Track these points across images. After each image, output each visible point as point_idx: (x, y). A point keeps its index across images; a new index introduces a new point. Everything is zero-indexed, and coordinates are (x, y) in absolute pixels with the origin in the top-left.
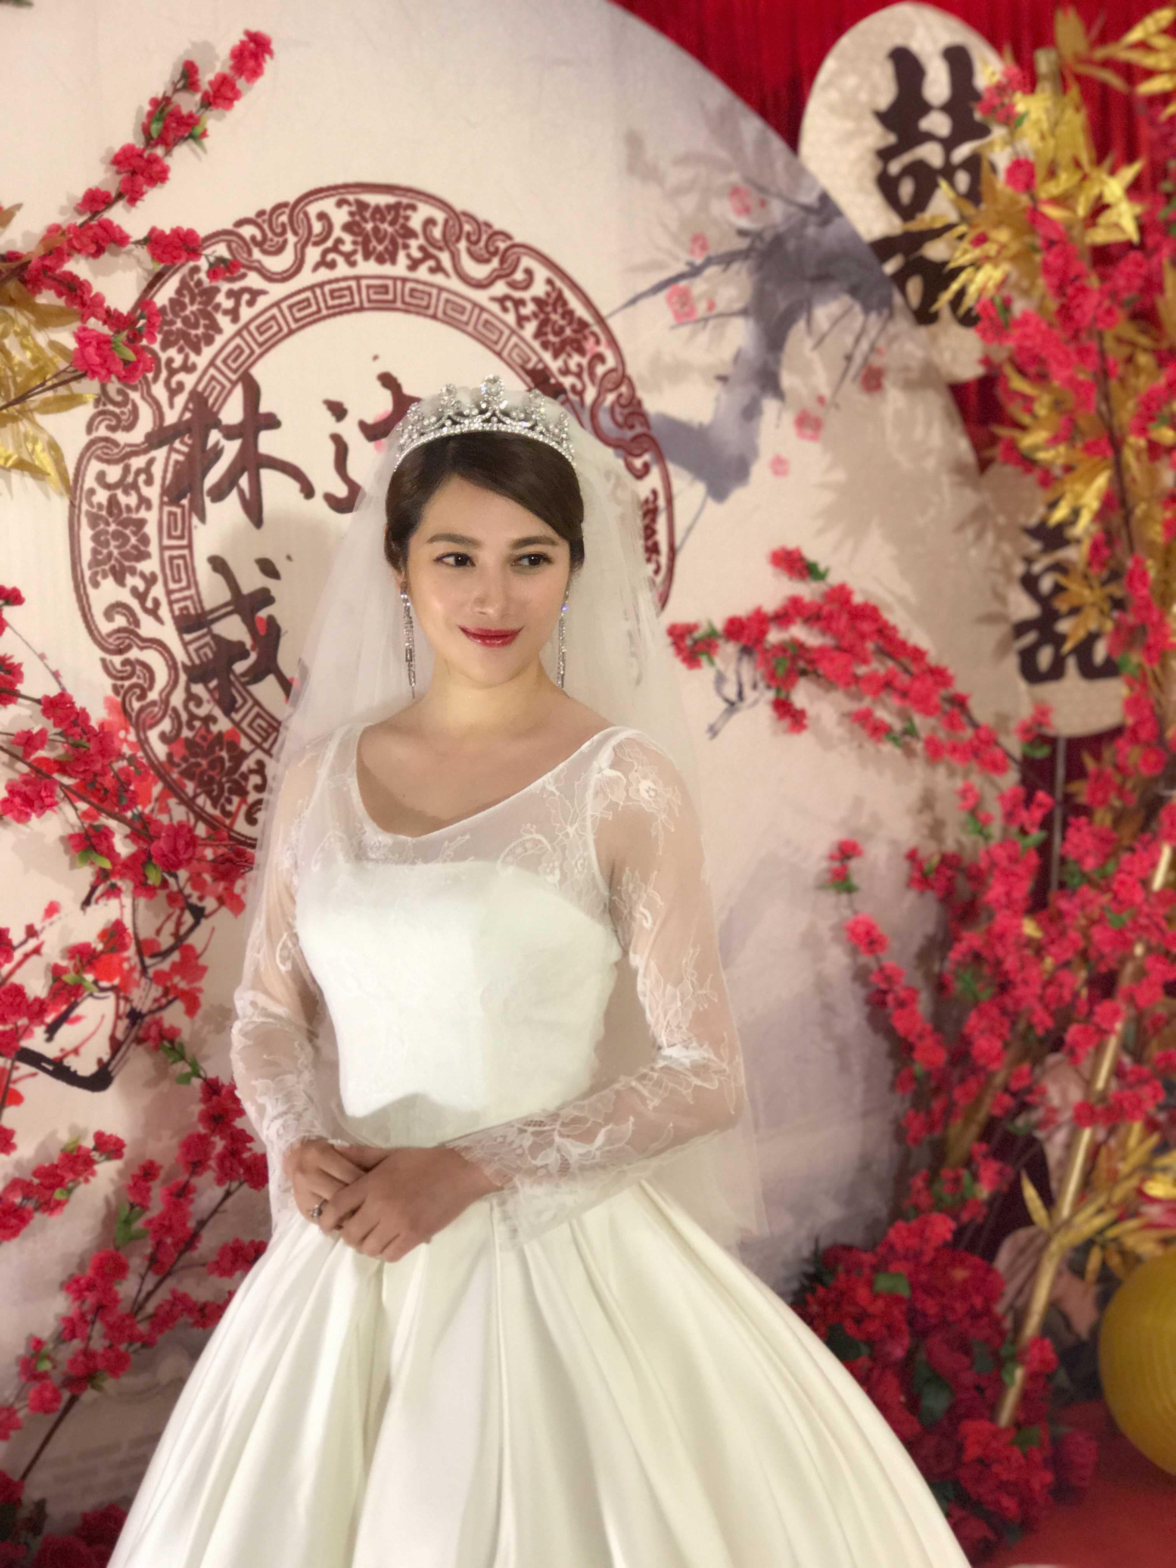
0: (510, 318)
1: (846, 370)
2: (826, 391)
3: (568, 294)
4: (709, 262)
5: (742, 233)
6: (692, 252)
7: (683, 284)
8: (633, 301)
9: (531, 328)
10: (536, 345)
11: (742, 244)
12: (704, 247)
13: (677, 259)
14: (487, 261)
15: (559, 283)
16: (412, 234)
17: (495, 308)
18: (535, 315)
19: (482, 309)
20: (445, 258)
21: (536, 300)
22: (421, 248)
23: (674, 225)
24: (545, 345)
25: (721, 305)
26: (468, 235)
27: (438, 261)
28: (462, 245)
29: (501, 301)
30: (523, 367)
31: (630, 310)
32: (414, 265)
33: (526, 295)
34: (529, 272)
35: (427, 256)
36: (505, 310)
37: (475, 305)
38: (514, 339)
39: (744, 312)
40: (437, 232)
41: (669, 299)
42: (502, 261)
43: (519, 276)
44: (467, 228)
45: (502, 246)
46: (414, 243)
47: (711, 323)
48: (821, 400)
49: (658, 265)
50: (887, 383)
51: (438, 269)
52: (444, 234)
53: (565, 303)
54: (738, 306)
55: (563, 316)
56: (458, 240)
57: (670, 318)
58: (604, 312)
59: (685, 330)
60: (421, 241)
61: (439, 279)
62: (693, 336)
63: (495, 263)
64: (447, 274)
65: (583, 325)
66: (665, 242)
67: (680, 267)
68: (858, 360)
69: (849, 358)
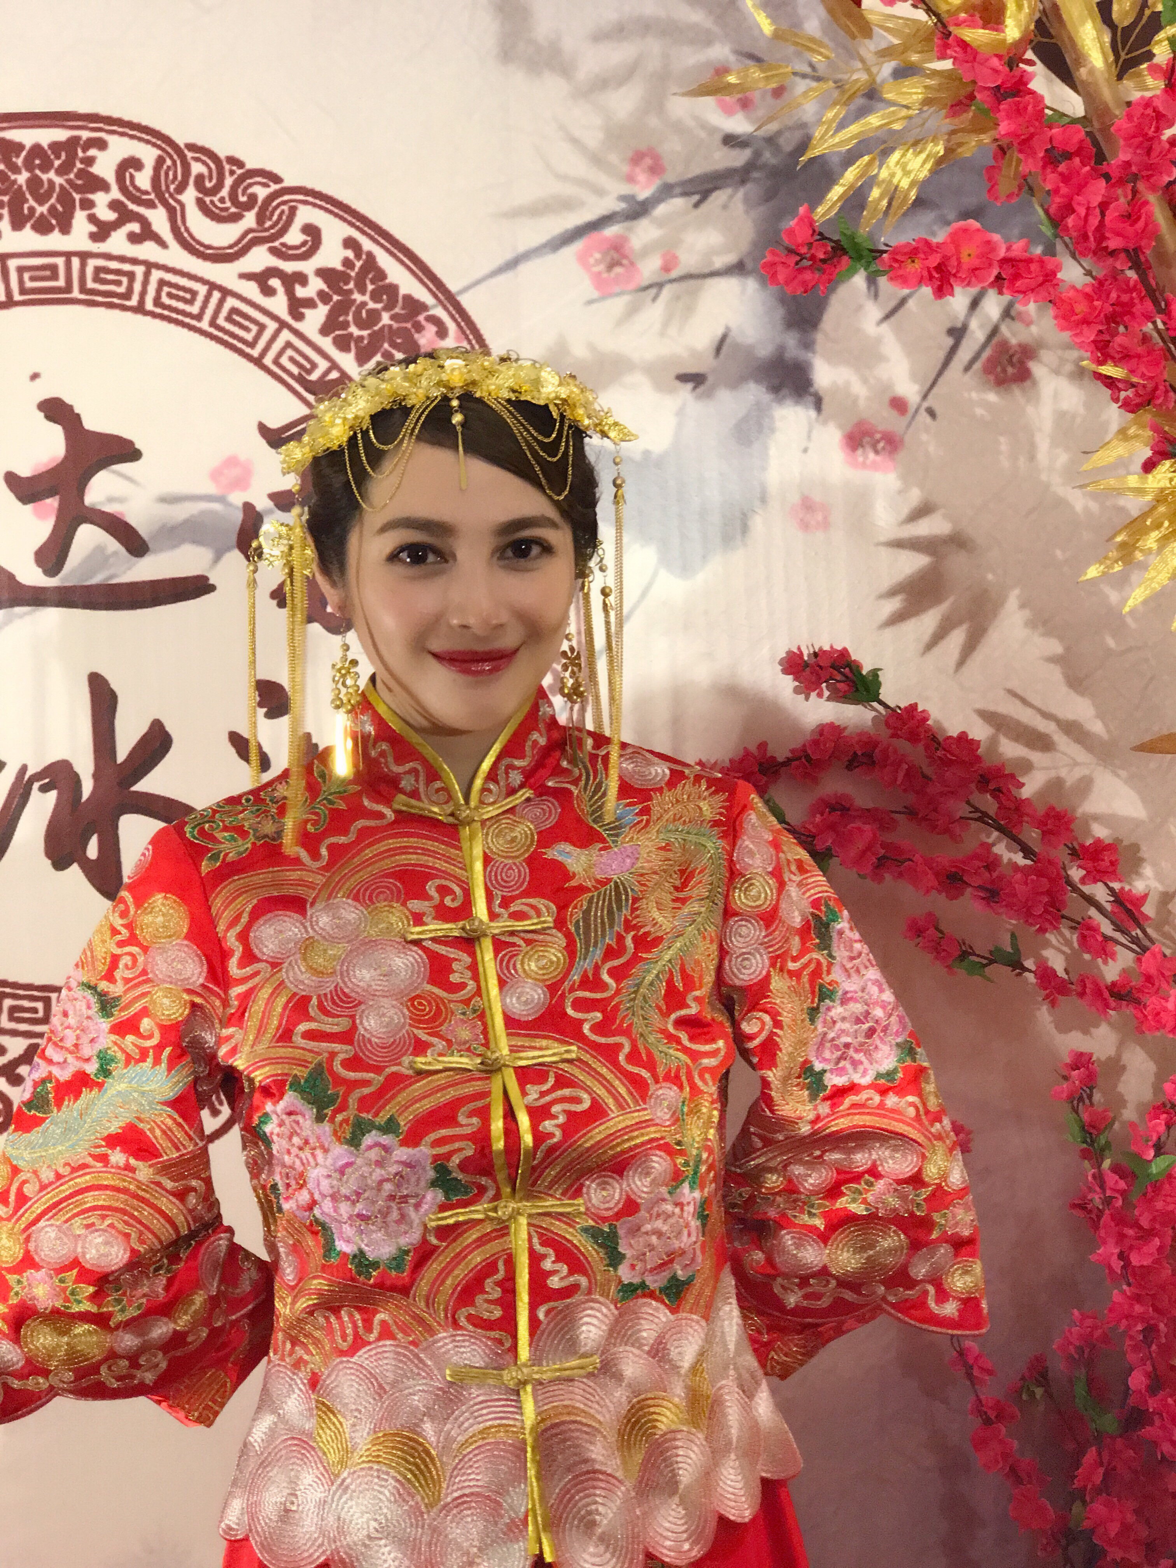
0: (279, 304)
1: (953, 351)
2: (909, 390)
3: (384, 260)
4: (667, 191)
5: (730, 140)
6: (630, 179)
7: (611, 231)
8: (513, 264)
9: (315, 318)
10: (326, 343)
11: (739, 158)
12: (656, 169)
13: (600, 192)
14: (235, 218)
15: (367, 245)
16: (102, 185)
17: (251, 290)
18: (324, 297)
19: (226, 292)
20: (158, 219)
21: (322, 273)
22: (114, 205)
23: (593, 139)
24: (342, 344)
25: (688, 261)
26: (200, 179)
27: (145, 223)
28: (190, 196)
29: (261, 279)
30: (300, 379)
31: (508, 276)
32: (102, 231)
33: (307, 267)
34: (312, 232)
35: (125, 216)
36: (269, 292)
37: (213, 286)
38: (286, 335)
39: (738, 269)
40: (143, 179)
41: (582, 259)
42: (261, 218)
43: (294, 237)
44: (197, 168)
45: (262, 193)
47: (667, 292)
48: (898, 404)
49: (566, 205)
50: (1037, 369)
51: (147, 234)
52: (155, 180)
53: (381, 275)
54: (731, 258)
55: (375, 297)
56: (181, 189)
57: (586, 288)
58: (453, 286)
59: (618, 305)
60: (115, 193)
61: (148, 251)
62: (632, 311)
63: (250, 219)
64: (163, 244)
65: (414, 306)
66: (579, 167)
67: (610, 204)
68: (977, 333)
69: (958, 333)
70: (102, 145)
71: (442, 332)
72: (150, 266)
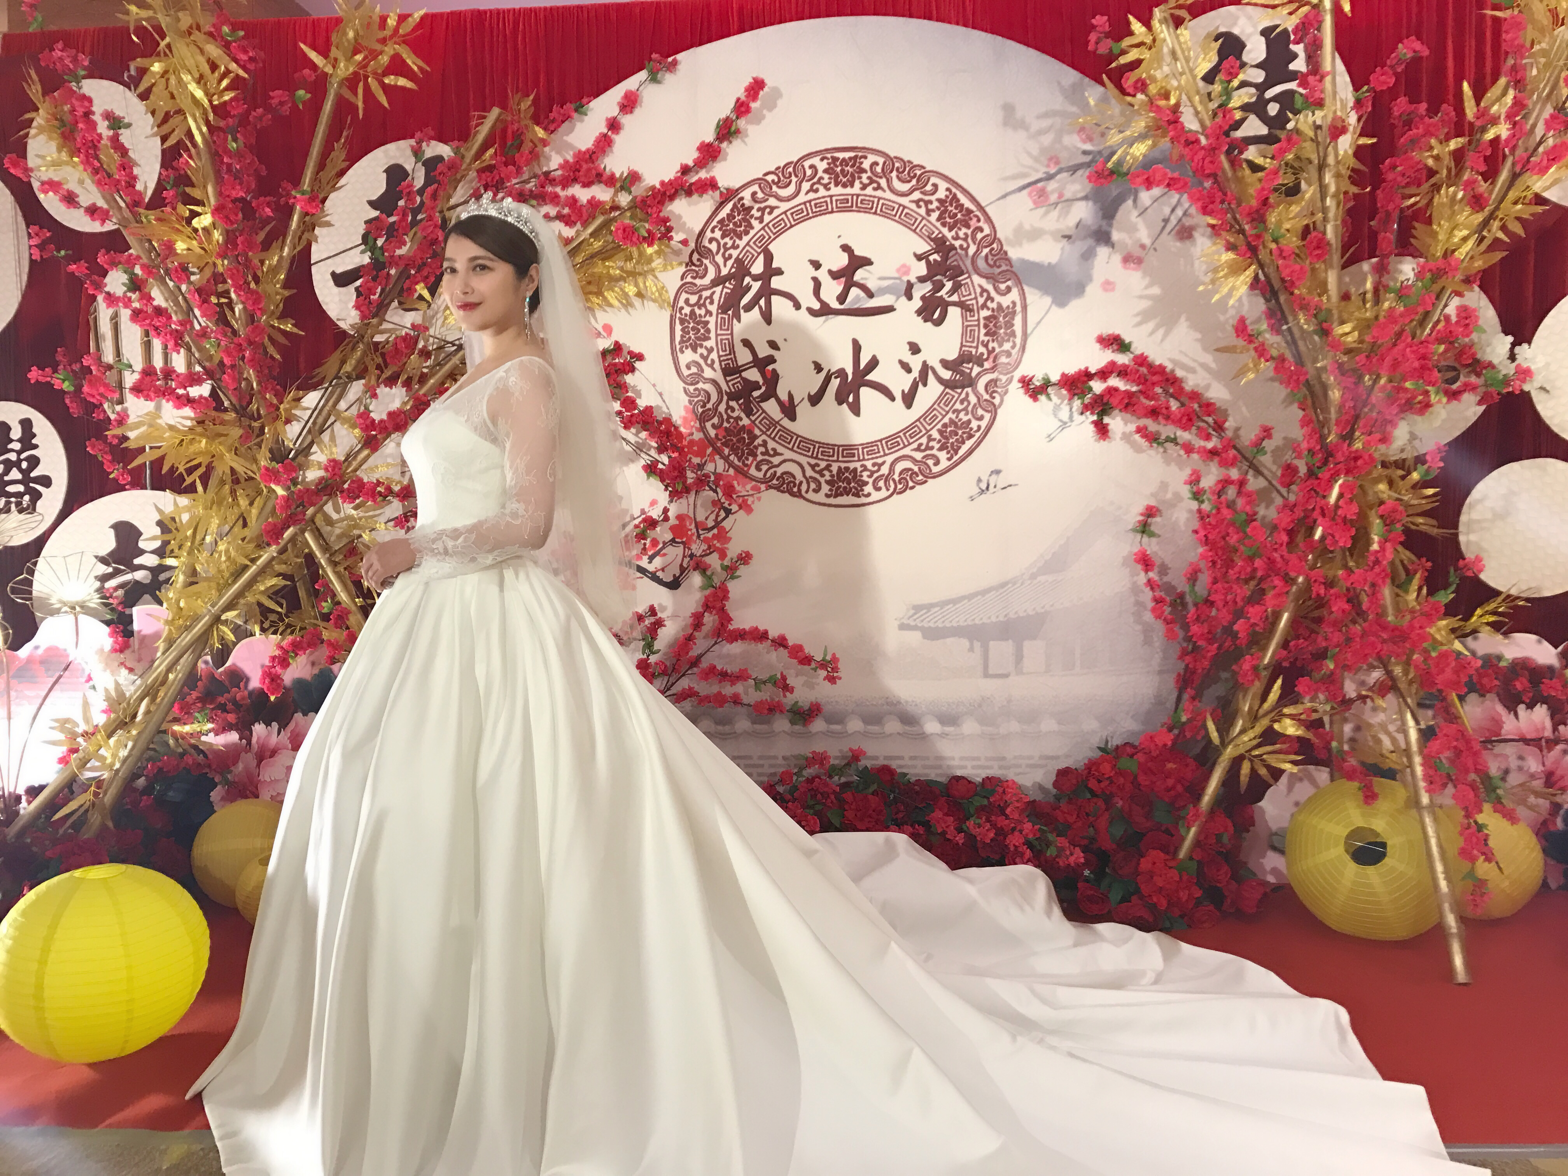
0: (922, 211)
1: (1164, 228)
2: (1147, 241)
3: (960, 196)
4: (1060, 171)
5: (1085, 153)
6: (1048, 166)
7: (1040, 185)
8: (1004, 196)
9: (935, 215)
10: (938, 224)
11: (1087, 159)
12: (1057, 163)
13: (1037, 171)
14: (909, 181)
15: (954, 190)
16: (864, 171)
17: (913, 206)
18: (938, 208)
19: (905, 207)
20: (883, 182)
21: (939, 200)
22: (869, 178)
23: (1035, 152)
24: (944, 225)
25: (1068, 195)
27: (879, 184)
28: (894, 174)
29: (917, 202)
30: (929, 237)
31: (1001, 201)
32: (864, 187)
34: (935, 186)
35: (872, 181)
36: (919, 207)
37: (900, 205)
38: (924, 222)
39: (1086, 198)
40: (879, 169)
41: (1030, 194)
42: (918, 181)
43: (929, 188)
44: (897, 165)
45: (918, 173)
46: (864, 176)
47: (1060, 206)
48: (1143, 247)
49: (1024, 175)
50: (1196, 234)
51: (879, 187)
52: (883, 169)
53: (958, 200)
54: (1082, 194)
55: (956, 208)
56: (891, 172)
57: (1031, 205)
58: (983, 204)
59: (1041, 211)
60: (869, 174)
61: (879, 193)
62: (1047, 213)
63: (914, 182)
64: (884, 191)
65: (969, 211)
66: (1029, 162)
67: (1040, 175)
68: (1173, 221)
69: (1166, 221)
70: (866, 157)
71: (979, 221)
72: (879, 199)
